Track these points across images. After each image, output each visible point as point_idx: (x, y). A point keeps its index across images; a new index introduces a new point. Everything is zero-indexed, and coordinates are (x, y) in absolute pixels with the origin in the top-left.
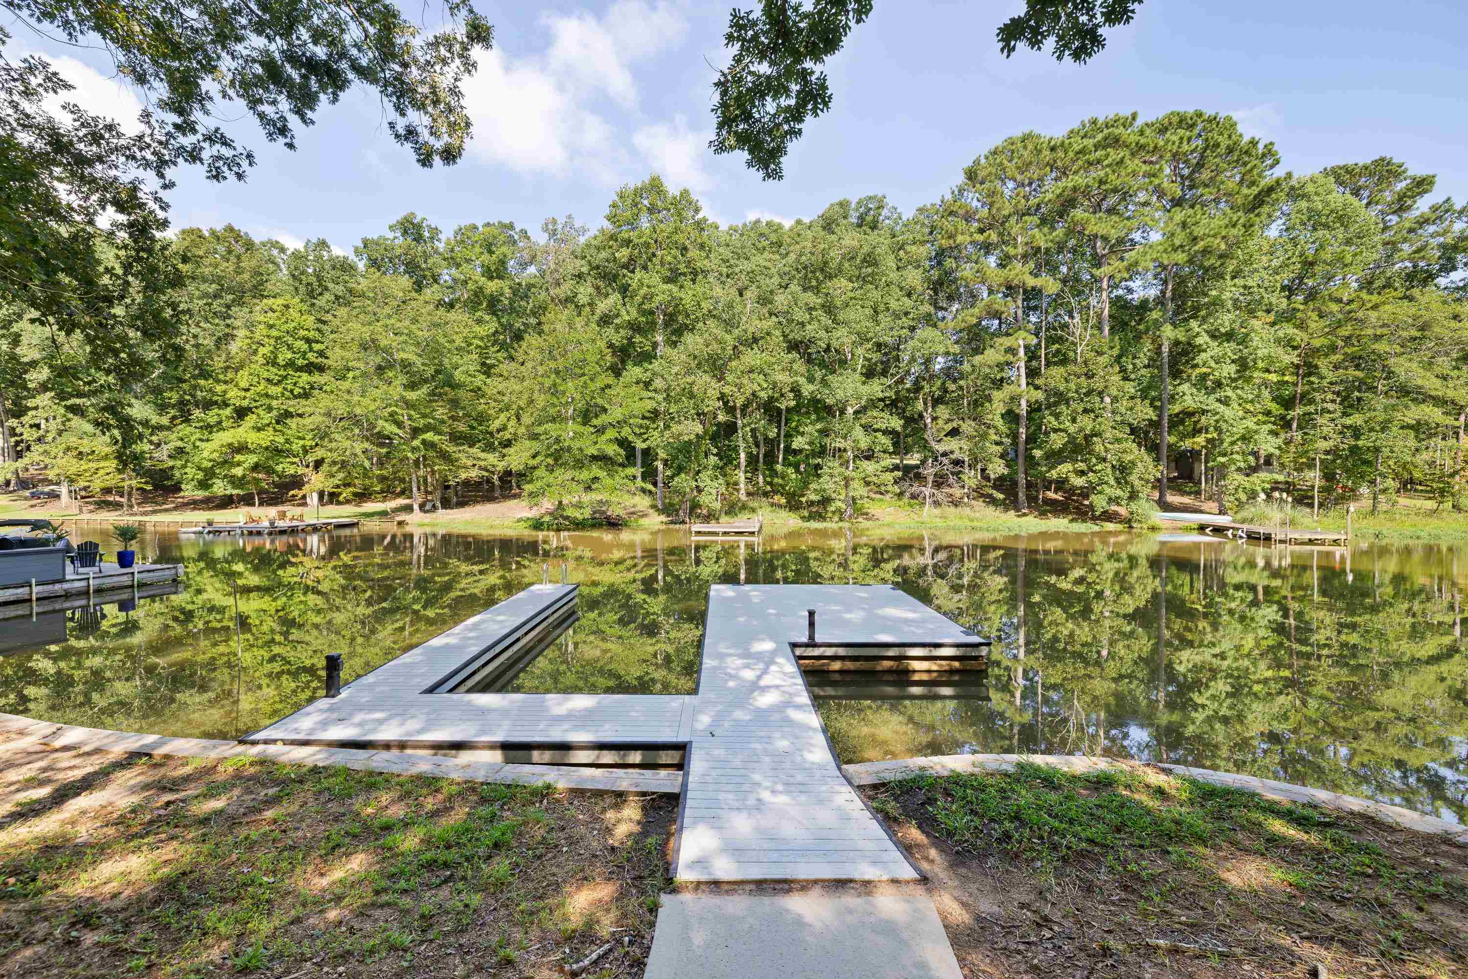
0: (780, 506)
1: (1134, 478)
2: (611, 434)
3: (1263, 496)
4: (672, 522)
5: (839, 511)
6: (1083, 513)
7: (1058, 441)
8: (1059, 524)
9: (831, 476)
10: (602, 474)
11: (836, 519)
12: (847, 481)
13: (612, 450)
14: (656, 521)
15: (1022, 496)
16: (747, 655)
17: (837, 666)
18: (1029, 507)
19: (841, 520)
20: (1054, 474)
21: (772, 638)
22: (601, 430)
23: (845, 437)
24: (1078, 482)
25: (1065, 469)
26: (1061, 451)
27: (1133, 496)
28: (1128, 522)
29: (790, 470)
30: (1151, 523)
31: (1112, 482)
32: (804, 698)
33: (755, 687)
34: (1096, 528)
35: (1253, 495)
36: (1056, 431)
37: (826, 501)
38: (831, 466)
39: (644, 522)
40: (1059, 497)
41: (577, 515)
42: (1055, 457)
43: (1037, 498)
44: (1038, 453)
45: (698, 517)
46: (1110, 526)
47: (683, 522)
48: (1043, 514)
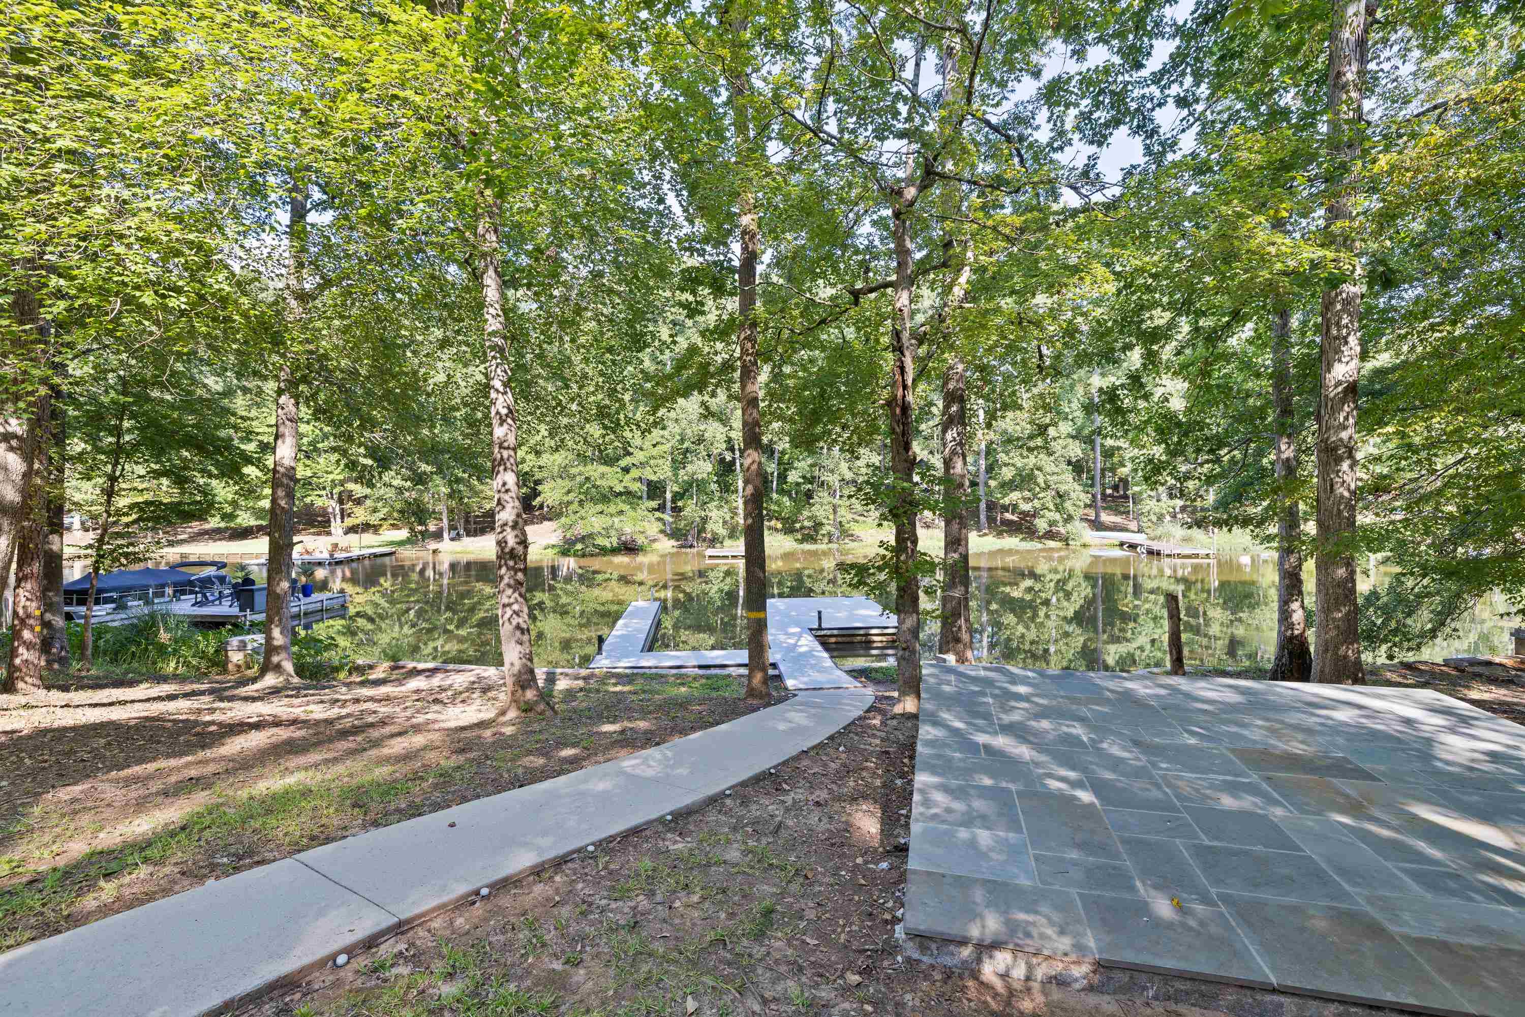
0: (776, 530)
1: (1068, 505)
2: (634, 473)
3: (1168, 518)
4: (682, 547)
5: (830, 535)
6: (1031, 533)
7: (1007, 473)
8: (1012, 542)
9: (822, 505)
10: (626, 507)
11: (826, 540)
12: (835, 509)
13: (635, 487)
14: (667, 545)
15: (983, 517)
16: (787, 634)
17: (833, 640)
18: (989, 527)
19: (830, 542)
20: (1006, 501)
21: (798, 626)
22: (626, 470)
23: (832, 471)
24: (1025, 507)
25: (1015, 496)
26: (1012, 481)
27: (1069, 519)
28: (1066, 540)
29: (786, 499)
30: (1083, 541)
31: (1052, 507)
32: (820, 648)
33: (795, 645)
34: (1040, 546)
35: (1160, 518)
36: (1006, 465)
37: (818, 525)
38: (821, 497)
39: (656, 546)
40: (1014, 518)
41: (606, 543)
42: (1008, 486)
43: (995, 520)
44: (993, 483)
45: (704, 540)
46: (1051, 544)
47: (691, 546)
48: (1000, 534)
